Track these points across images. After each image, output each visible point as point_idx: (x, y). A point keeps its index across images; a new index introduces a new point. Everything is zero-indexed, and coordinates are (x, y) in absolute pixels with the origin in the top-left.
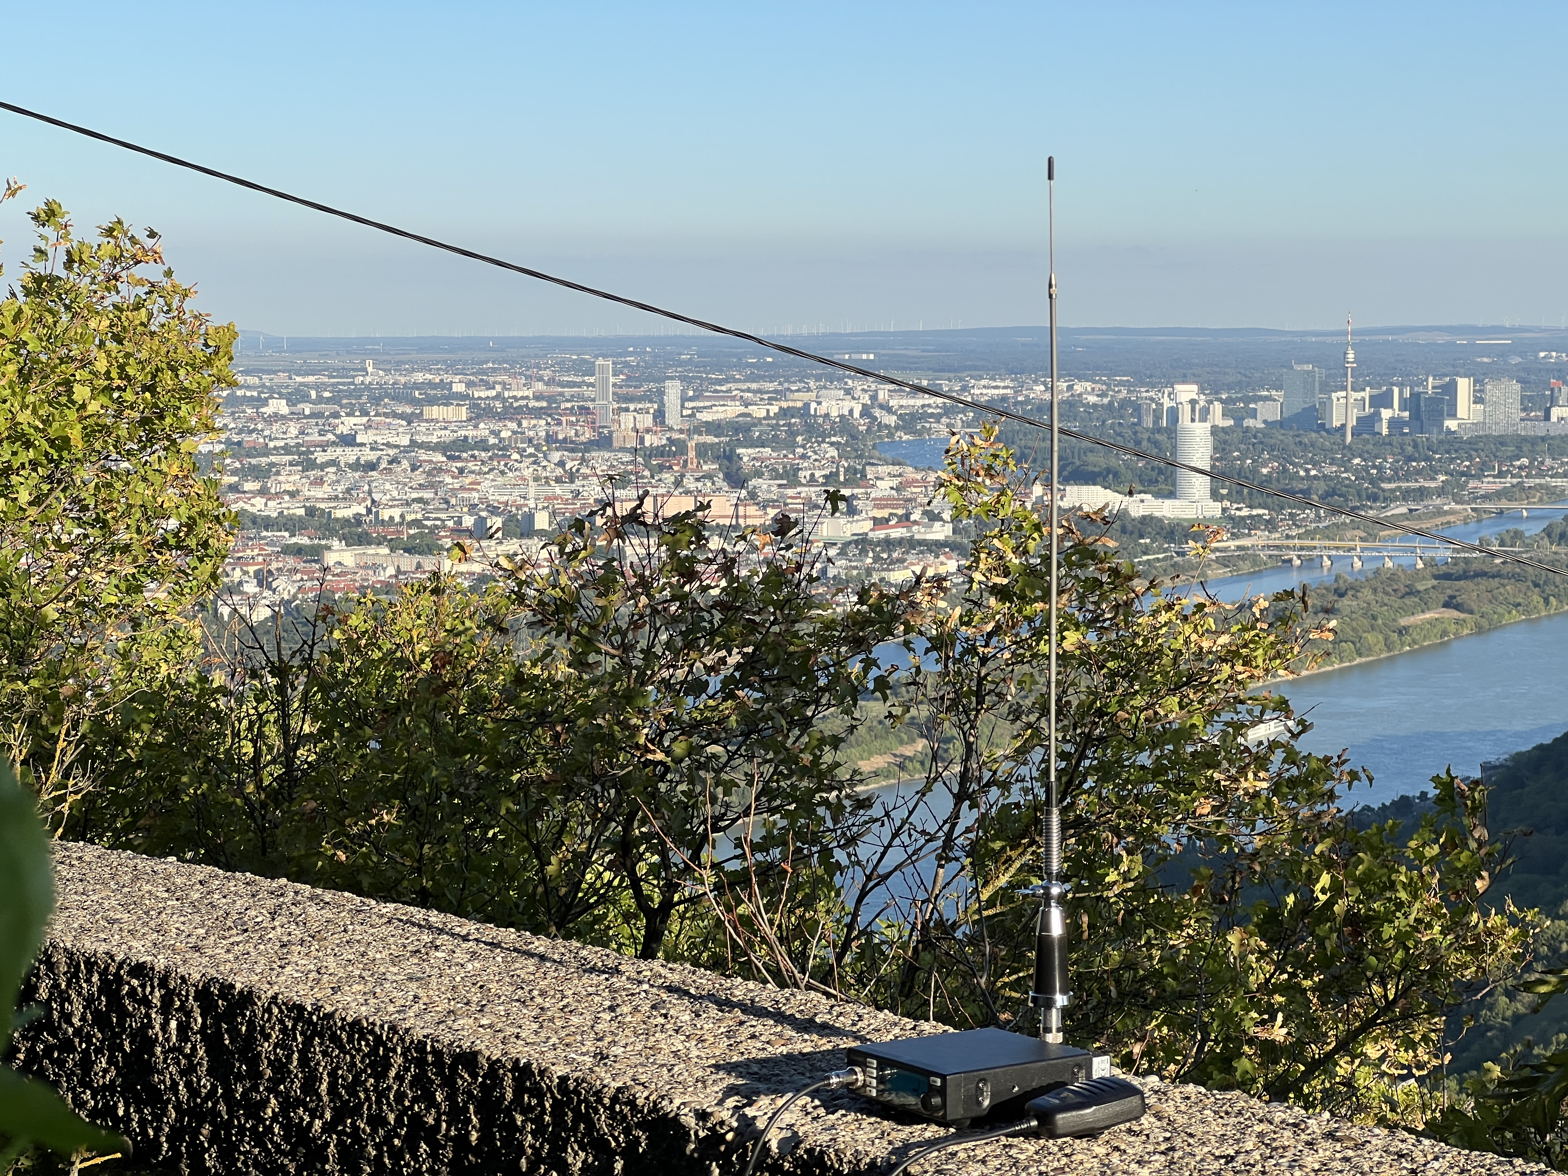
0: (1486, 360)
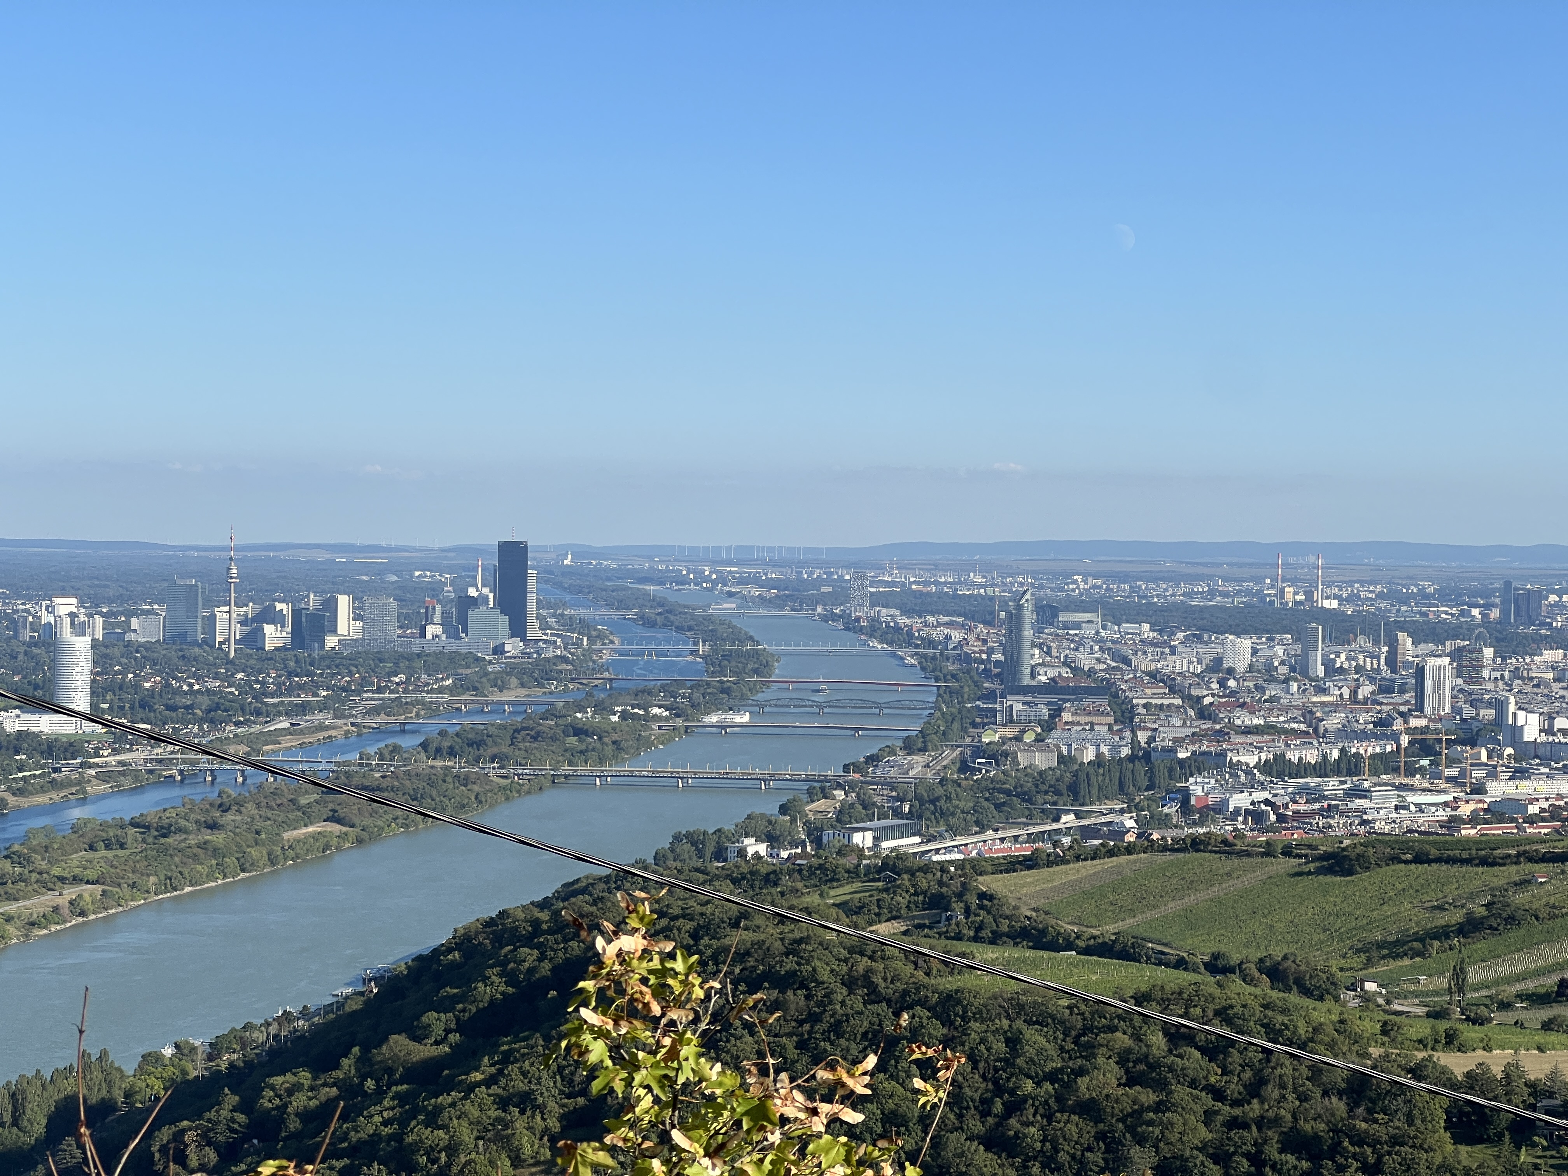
0: (365, 578)
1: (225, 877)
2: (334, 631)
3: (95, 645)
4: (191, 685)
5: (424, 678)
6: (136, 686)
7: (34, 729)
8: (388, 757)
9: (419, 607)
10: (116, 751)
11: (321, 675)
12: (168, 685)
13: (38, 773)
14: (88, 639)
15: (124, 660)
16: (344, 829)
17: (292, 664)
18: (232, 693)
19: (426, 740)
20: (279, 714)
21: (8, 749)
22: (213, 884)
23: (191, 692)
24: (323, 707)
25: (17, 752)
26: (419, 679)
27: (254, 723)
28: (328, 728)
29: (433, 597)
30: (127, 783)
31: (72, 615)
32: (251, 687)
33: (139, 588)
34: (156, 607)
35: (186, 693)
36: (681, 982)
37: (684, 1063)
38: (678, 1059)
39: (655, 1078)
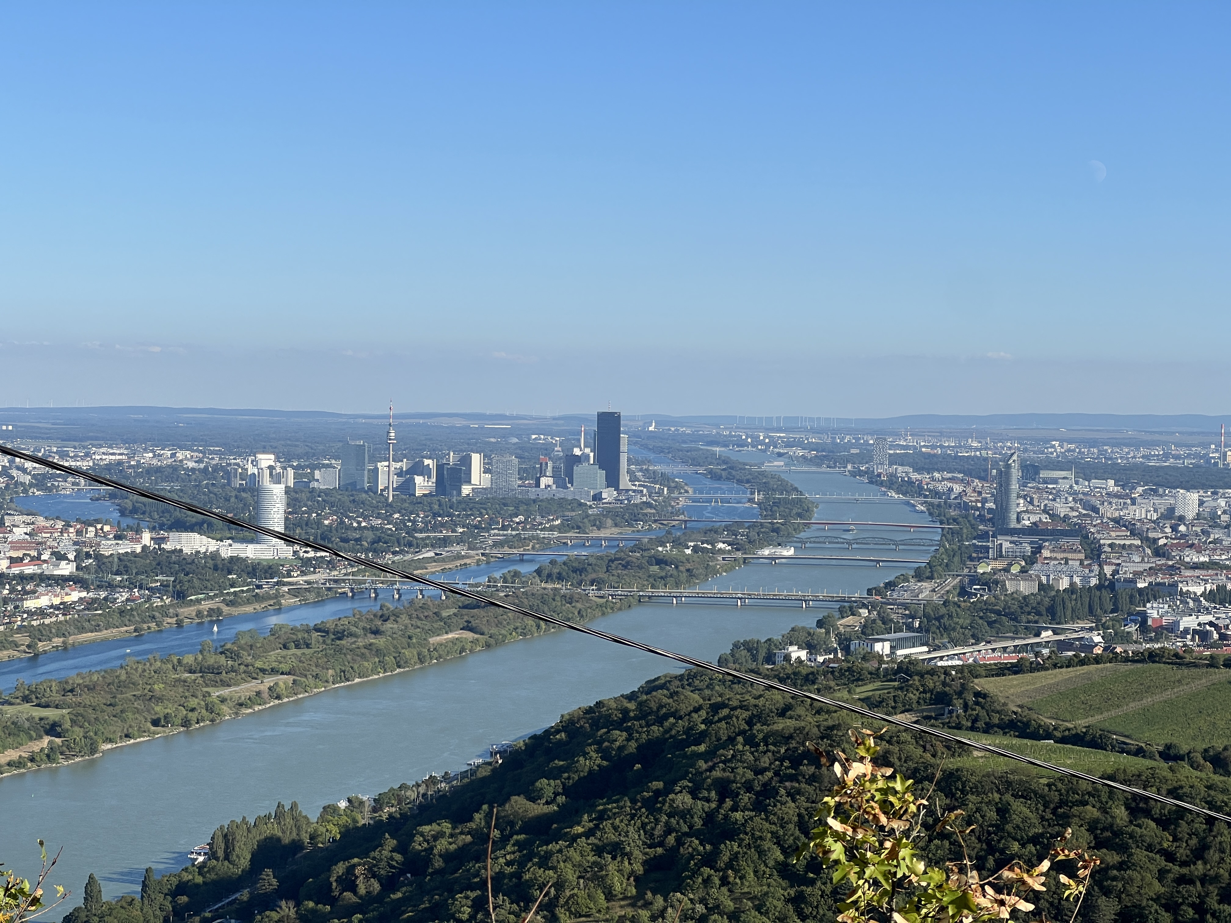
0: (493, 440)
1: (385, 671)
2: (469, 482)
3: (288, 490)
4: (359, 523)
5: (538, 519)
6: (319, 523)
7: (243, 555)
8: (510, 581)
9: (535, 463)
10: (303, 573)
11: (459, 515)
12: (342, 522)
13: (245, 589)
14: (282, 486)
15: (309, 503)
16: (476, 636)
17: (436, 507)
18: (390, 529)
19: (540, 568)
20: (426, 545)
21: (222, 570)
22: (376, 677)
23: (360, 528)
24: (460, 541)
25: (230, 573)
26: (534, 519)
27: (407, 552)
28: (463, 557)
29: (546, 455)
30: (311, 597)
31: (271, 468)
32: (405, 525)
33: (321, 447)
34: (333, 462)
35: (355, 529)
36: (899, 799)
37: (901, 862)
38: (897, 858)
39: (880, 872)
